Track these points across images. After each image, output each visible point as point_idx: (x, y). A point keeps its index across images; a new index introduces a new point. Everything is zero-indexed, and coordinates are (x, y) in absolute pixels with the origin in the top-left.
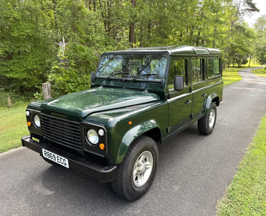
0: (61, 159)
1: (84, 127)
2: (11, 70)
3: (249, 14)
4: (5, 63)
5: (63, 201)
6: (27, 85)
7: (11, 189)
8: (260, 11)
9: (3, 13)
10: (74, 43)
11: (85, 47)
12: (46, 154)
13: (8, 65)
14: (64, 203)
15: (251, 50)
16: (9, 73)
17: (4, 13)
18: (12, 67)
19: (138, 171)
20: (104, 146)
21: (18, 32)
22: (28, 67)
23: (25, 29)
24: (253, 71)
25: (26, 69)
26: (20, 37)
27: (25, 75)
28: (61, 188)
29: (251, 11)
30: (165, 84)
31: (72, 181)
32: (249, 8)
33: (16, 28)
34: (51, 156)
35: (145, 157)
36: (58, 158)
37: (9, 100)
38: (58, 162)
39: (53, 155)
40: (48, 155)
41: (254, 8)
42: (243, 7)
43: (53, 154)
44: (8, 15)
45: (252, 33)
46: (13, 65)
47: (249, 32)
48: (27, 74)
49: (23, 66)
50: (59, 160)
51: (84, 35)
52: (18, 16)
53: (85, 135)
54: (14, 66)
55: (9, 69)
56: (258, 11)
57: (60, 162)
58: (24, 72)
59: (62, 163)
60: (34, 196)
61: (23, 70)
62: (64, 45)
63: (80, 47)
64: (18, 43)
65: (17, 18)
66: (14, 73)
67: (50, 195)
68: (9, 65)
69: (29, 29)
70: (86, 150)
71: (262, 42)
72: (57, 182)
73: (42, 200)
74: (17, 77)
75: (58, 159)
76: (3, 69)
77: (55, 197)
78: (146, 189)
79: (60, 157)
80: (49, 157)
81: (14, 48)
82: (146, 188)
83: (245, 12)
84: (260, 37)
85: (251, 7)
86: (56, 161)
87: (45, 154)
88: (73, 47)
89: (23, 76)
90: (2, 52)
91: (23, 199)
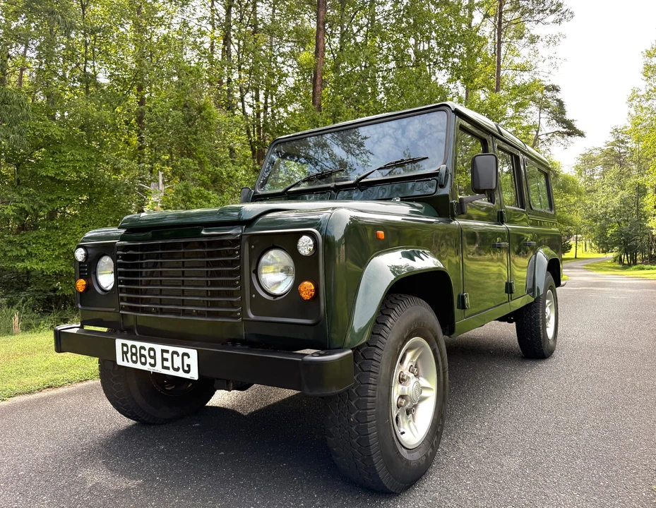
0: (175, 356)
1: (250, 249)
2: (30, 254)
3: (562, 141)
4: (17, 239)
5: (170, 502)
6: (62, 290)
7: (7, 478)
8: (586, 135)
9: (28, 126)
10: (185, 184)
11: (210, 192)
12: (127, 352)
13: (24, 241)
14: (173, 505)
15: (577, 218)
16: (23, 261)
17: (30, 127)
18: (33, 248)
19: (402, 397)
20: (313, 288)
21: (55, 167)
22: (71, 246)
23: (72, 161)
24: (587, 266)
25: (65, 251)
26: (58, 178)
27: (62, 265)
28: (161, 471)
29: (566, 136)
30: (447, 175)
31: (191, 455)
32: (561, 129)
33: (51, 159)
34: (142, 356)
35: (415, 360)
36: (166, 355)
37: (16, 320)
38: (164, 367)
39: (151, 349)
40: (133, 354)
41: (571, 130)
42: (548, 126)
43: (148, 345)
44: (38, 130)
45: (574, 182)
46: (34, 241)
47: (566, 180)
48: (66, 263)
49: (60, 243)
50: (167, 360)
51: (209, 168)
52: (59, 133)
53: (253, 269)
54: (37, 243)
55: (24, 252)
56: (581, 134)
57: (168, 368)
58: (58, 257)
59: (177, 370)
60: (79, 493)
61: (57, 253)
62: (162, 187)
63: (199, 191)
64: (52, 192)
65: (57, 138)
66: (35, 260)
67: (128, 489)
68: (26, 243)
69: (80, 161)
70: (252, 316)
71: (599, 203)
72: (148, 460)
73: (104, 502)
74: (42, 269)
75: (164, 359)
76: (11, 251)
77: (144, 493)
78: (426, 460)
79: (171, 349)
80: (135, 362)
81: (43, 203)
82: (426, 455)
83: (553, 139)
84: (591, 191)
85: (564, 128)
86: (158, 369)
87: (125, 353)
88: (184, 191)
89: (56, 266)
90: (13, 211)
91: (44, 501)
